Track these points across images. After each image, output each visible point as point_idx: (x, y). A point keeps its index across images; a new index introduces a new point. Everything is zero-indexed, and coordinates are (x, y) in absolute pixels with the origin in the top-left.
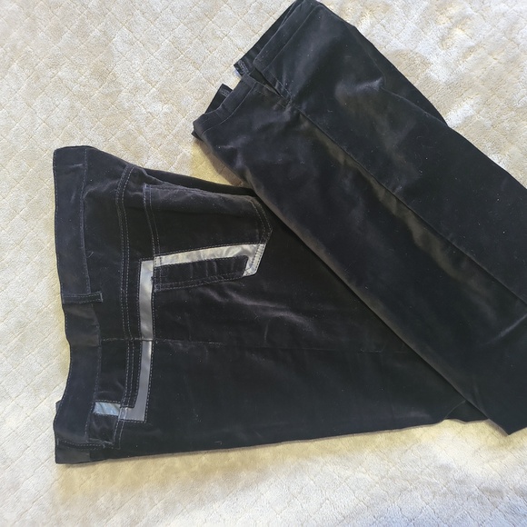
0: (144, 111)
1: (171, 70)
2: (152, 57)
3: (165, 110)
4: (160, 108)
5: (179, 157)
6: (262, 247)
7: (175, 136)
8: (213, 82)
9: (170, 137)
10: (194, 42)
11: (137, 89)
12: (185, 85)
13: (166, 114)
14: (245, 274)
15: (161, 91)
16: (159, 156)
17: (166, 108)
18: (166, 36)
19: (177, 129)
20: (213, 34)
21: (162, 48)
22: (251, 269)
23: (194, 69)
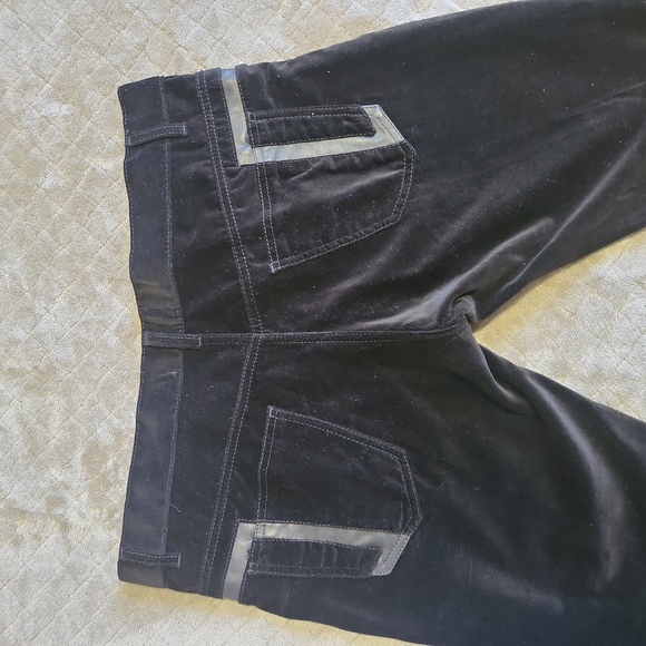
0: (37, 115)
1: (69, 58)
2: (43, 44)
3: (65, 112)
4: (58, 110)
5: (85, 173)
6: (404, 539)
7: (79, 146)
8: (124, 71)
9: (73, 146)
10: (96, 20)
11: (25, 87)
12: (88, 76)
13: (65, 117)
14: (374, 573)
15: (57, 88)
16: (60, 173)
17: (65, 109)
18: (60, 14)
19: (80, 136)
20: (120, 8)
21: (56, 31)
22: (383, 567)
23: (97, 55)
